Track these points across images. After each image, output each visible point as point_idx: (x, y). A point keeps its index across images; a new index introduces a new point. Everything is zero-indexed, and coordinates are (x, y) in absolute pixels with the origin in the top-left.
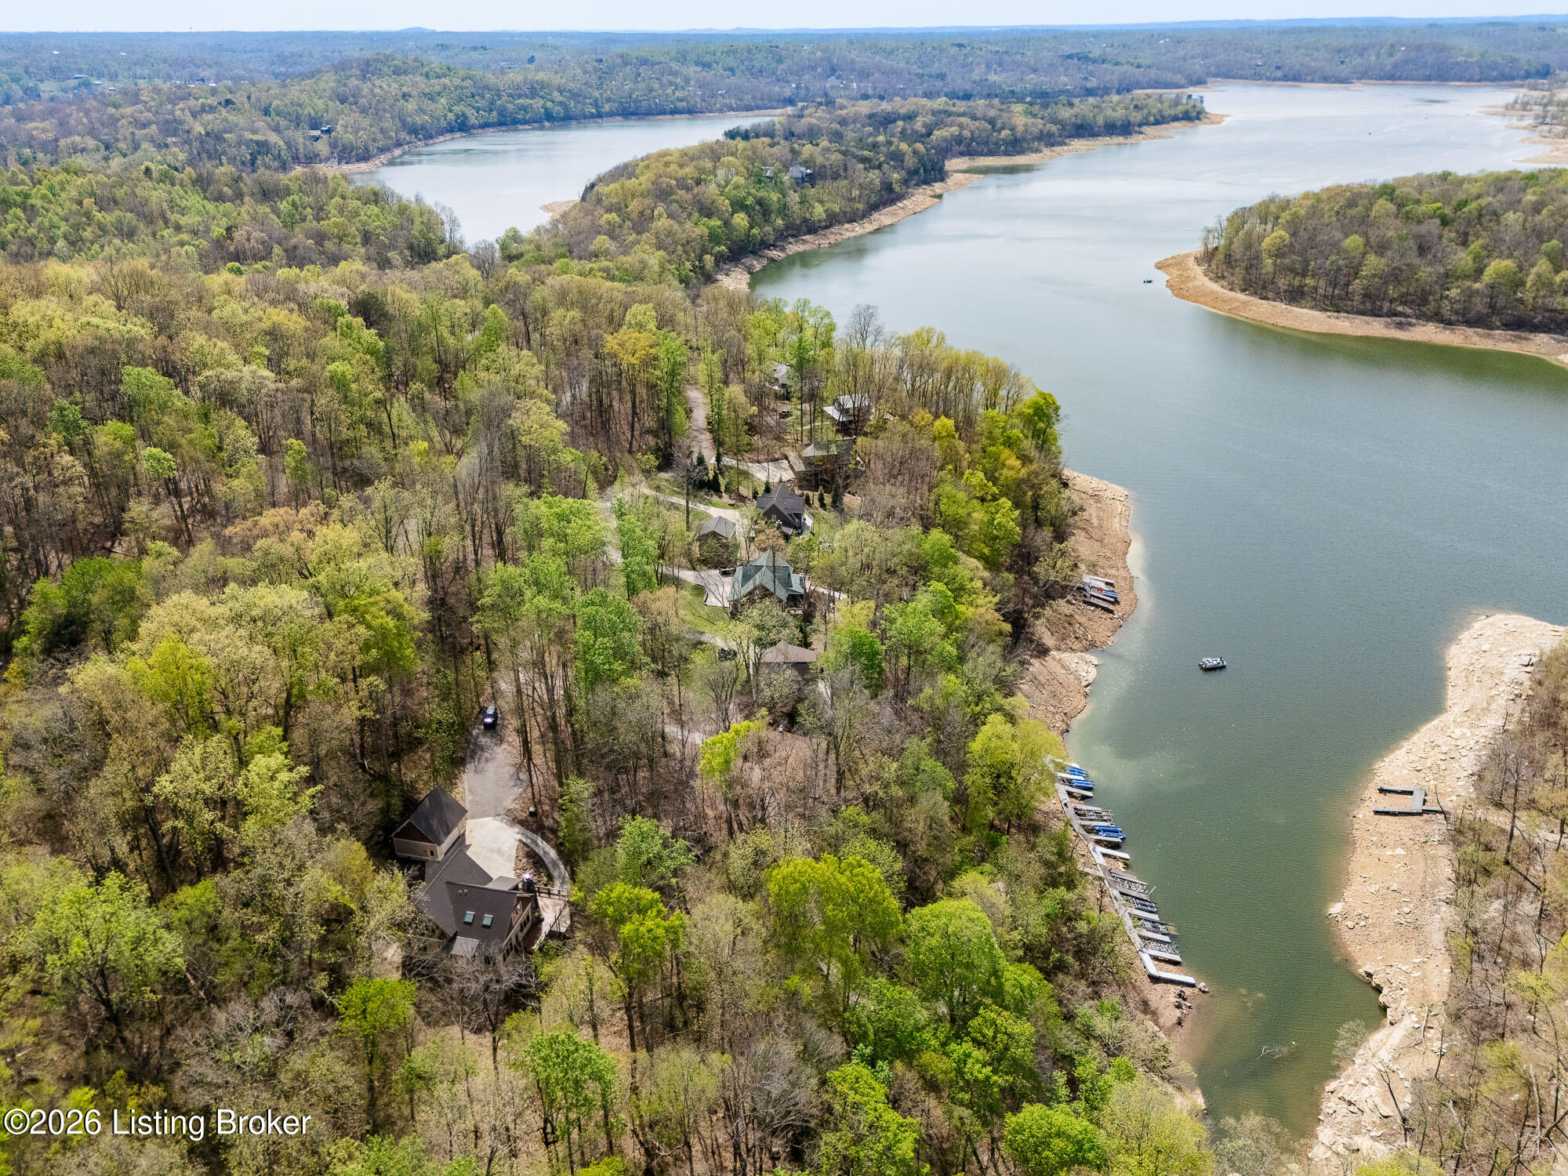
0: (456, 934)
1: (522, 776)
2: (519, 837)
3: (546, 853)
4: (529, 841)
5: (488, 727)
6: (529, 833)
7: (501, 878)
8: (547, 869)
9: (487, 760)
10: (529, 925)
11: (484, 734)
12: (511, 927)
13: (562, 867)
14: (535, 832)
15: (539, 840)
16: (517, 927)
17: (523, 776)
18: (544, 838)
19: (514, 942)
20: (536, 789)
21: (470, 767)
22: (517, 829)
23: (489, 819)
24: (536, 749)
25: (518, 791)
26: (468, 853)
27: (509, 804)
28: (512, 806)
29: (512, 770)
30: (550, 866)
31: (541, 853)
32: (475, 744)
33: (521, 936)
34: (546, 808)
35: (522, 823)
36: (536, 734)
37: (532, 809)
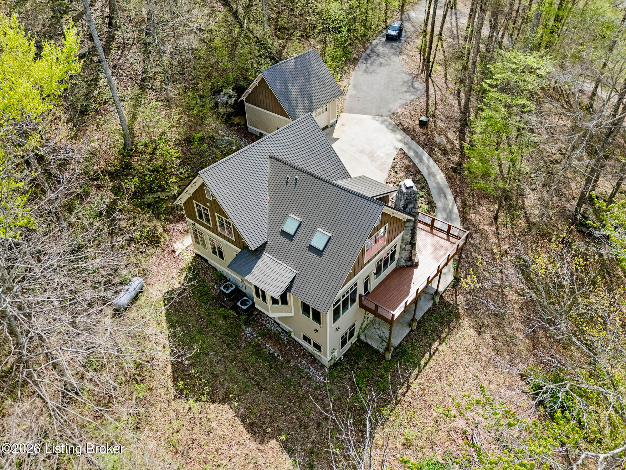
0: (262, 248)
1: (417, 85)
2: (400, 145)
3: (431, 174)
4: (411, 154)
5: (390, 38)
6: (414, 144)
7: (363, 178)
8: (429, 194)
9: (381, 64)
10: (391, 267)
11: (384, 45)
12: (360, 265)
13: (451, 197)
14: (424, 146)
15: (425, 156)
16: (371, 267)
17: (420, 85)
18: (431, 153)
19: (360, 290)
20: (431, 101)
21: (361, 66)
22: (400, 135)
23: (368, 118)
24: (438, 70)
25: (409, 97)
26: (333, 146)
27: (396, 107)
28: (399, 110)
29: (407, 78)
30: (434, 192)
31: (425, 172)
32: (372, 51)
33: (374, 283)
34: (440, 124)
35: (406, 130)
36: (440, 56)
37: (423, 118)
